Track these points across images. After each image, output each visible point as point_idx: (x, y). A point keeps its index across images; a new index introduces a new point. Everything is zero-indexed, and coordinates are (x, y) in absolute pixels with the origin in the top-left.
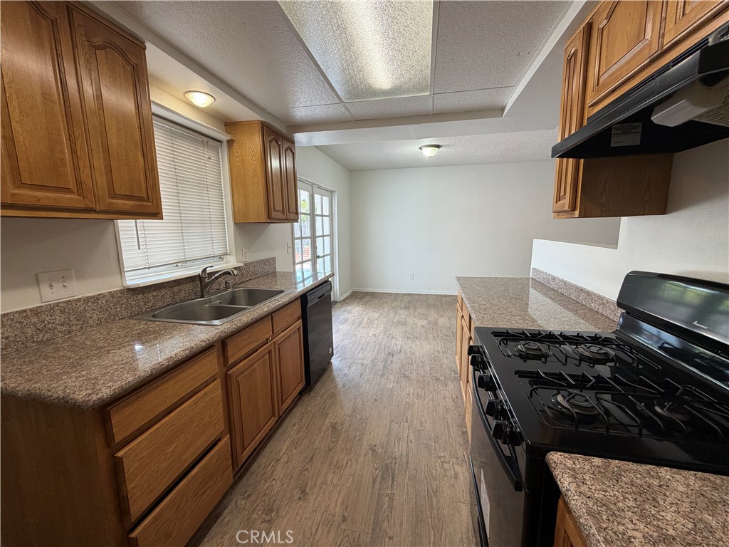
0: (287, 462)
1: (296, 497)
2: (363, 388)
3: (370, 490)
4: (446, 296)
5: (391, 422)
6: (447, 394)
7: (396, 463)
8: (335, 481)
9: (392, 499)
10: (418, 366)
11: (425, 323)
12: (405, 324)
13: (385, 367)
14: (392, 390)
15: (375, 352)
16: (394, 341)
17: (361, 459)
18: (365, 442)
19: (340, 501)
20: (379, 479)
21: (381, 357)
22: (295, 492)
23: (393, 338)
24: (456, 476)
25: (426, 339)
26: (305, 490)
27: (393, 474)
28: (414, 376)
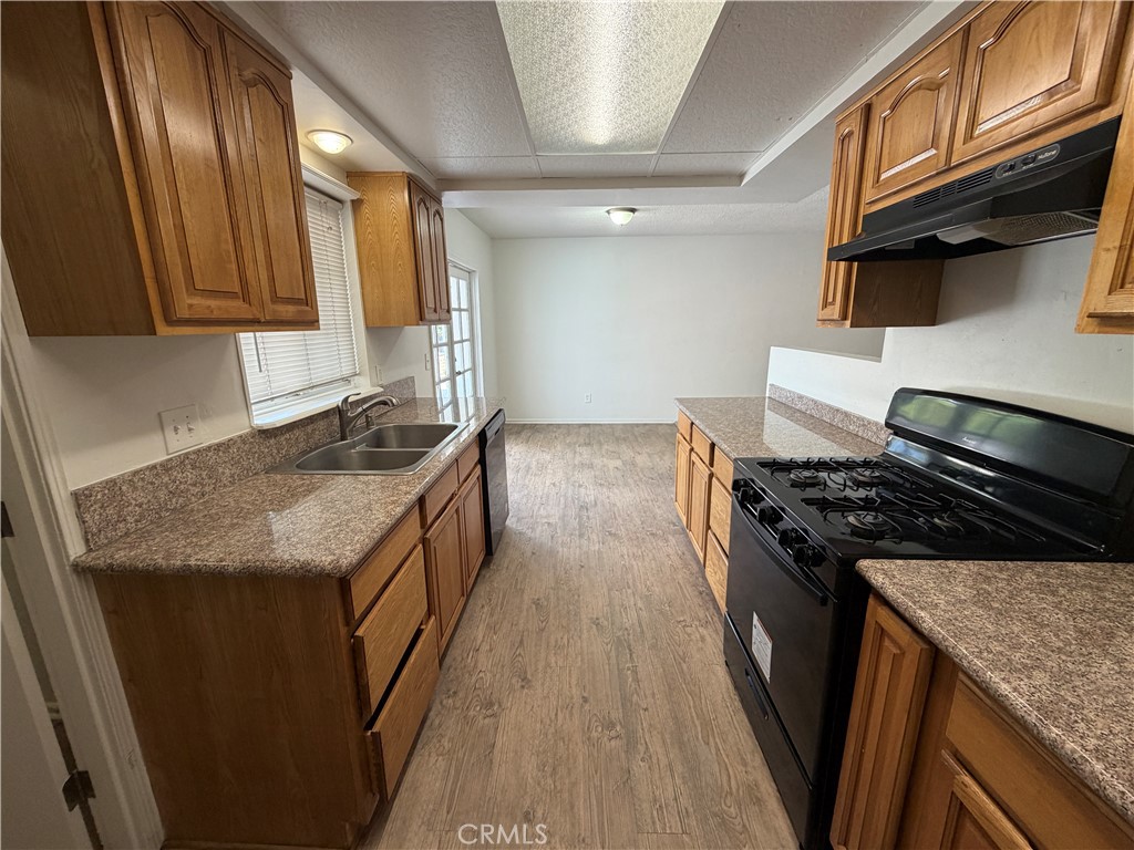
0: (491, 650)
1: (518, 686)
2: (560, 554)
3: (607, 667)
4: (637, 425)
5: (610, 590)
6: (671, 551)
7: (629, 635)
8: (560, 663)
9: (635, 672)
10: (624, 520)
11: (618, 463)
12: (591, 466)
13: (580, 524)
14: (599, 552)
15: (562, 506)
16: (582, 490)
17: (585, 636)
18: (583, 617)
19: (574, 682)
20: (613, 654)
21: (572, 512)
22: (514, 681)
23: (580, 486)
24: (703, 639)
25: (626, 484)
26: (526, 678)
27: (629, 646)
28: (622, 532)
